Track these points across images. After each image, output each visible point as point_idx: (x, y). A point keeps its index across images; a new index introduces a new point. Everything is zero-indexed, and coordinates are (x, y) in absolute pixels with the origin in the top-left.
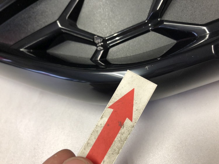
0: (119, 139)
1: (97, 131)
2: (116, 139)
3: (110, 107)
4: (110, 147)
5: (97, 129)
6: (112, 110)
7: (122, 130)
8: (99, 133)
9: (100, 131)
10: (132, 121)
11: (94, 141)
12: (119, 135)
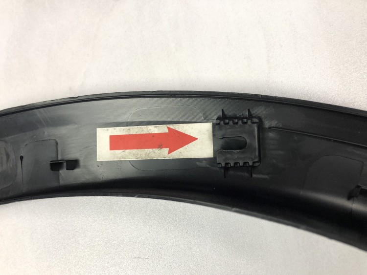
0: (148, 153)
1: (143, 130)
2: (146, 150)
3: (169, 128)
4: (138, 149)
5: (144, 129)
6: (167, 132)
7: (156, 150)
8: (142, 133)
9: (145, 133)
10: (169, 154)
11: (134, 133)
12: (151, 150)
